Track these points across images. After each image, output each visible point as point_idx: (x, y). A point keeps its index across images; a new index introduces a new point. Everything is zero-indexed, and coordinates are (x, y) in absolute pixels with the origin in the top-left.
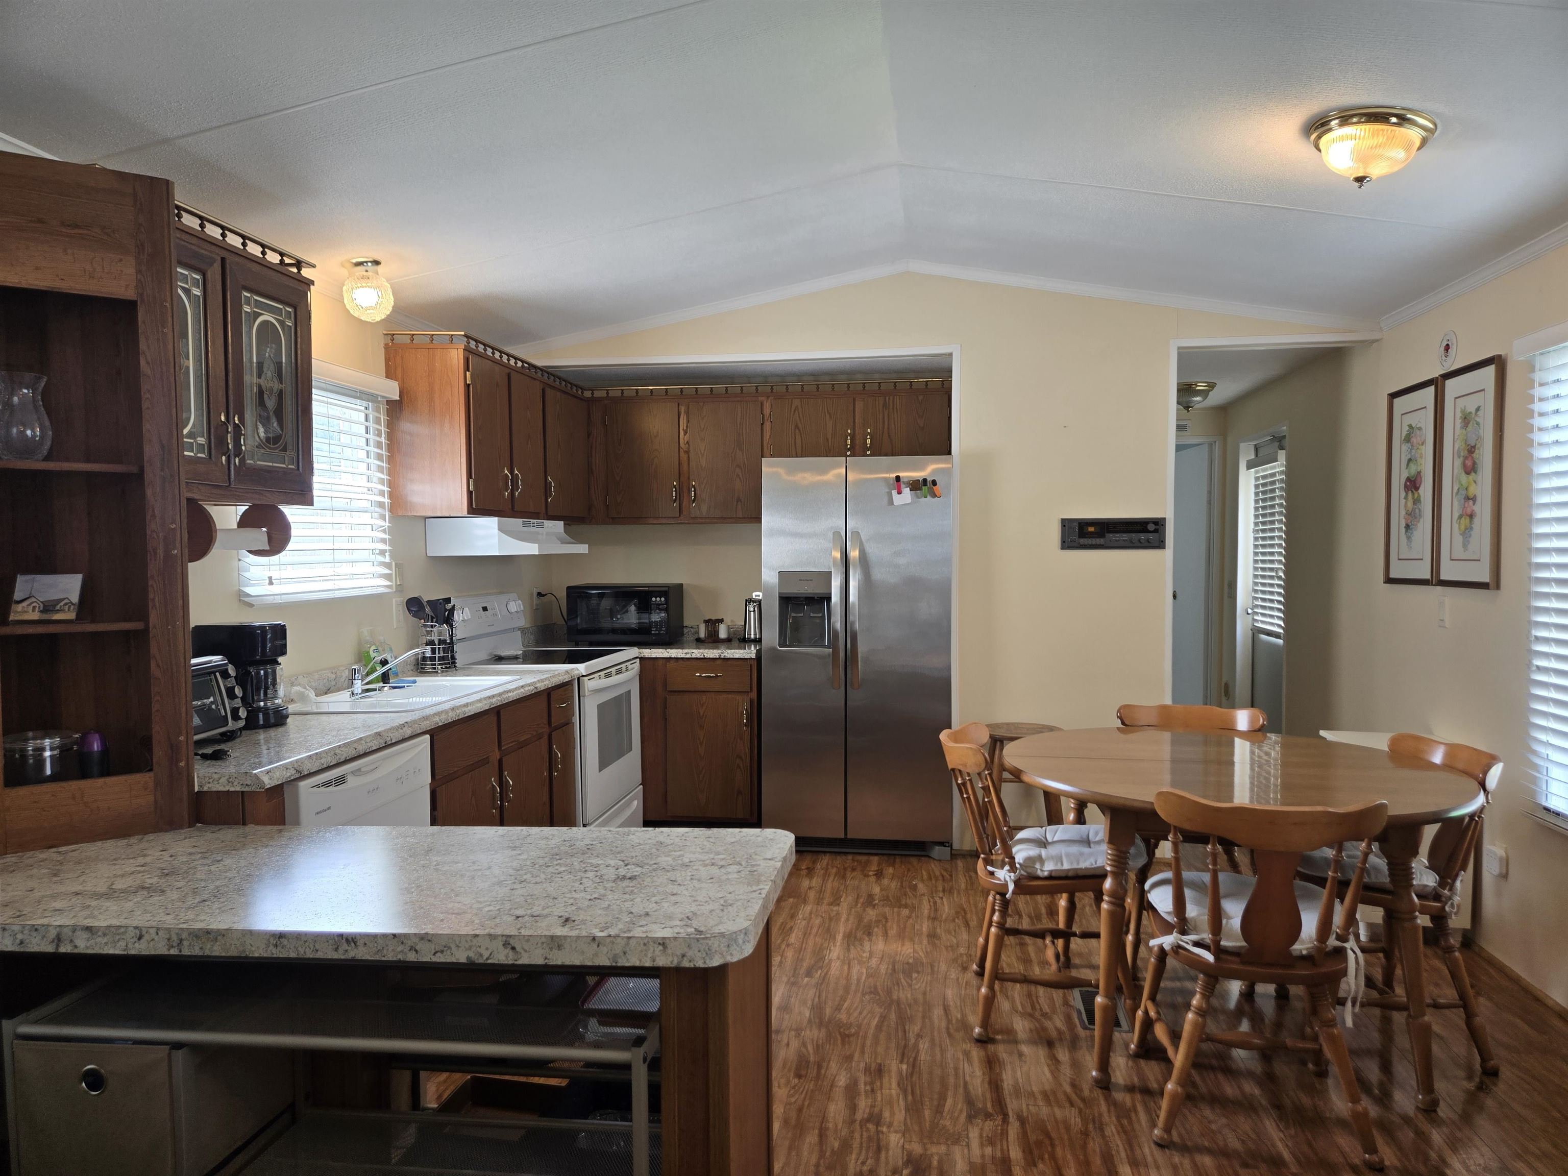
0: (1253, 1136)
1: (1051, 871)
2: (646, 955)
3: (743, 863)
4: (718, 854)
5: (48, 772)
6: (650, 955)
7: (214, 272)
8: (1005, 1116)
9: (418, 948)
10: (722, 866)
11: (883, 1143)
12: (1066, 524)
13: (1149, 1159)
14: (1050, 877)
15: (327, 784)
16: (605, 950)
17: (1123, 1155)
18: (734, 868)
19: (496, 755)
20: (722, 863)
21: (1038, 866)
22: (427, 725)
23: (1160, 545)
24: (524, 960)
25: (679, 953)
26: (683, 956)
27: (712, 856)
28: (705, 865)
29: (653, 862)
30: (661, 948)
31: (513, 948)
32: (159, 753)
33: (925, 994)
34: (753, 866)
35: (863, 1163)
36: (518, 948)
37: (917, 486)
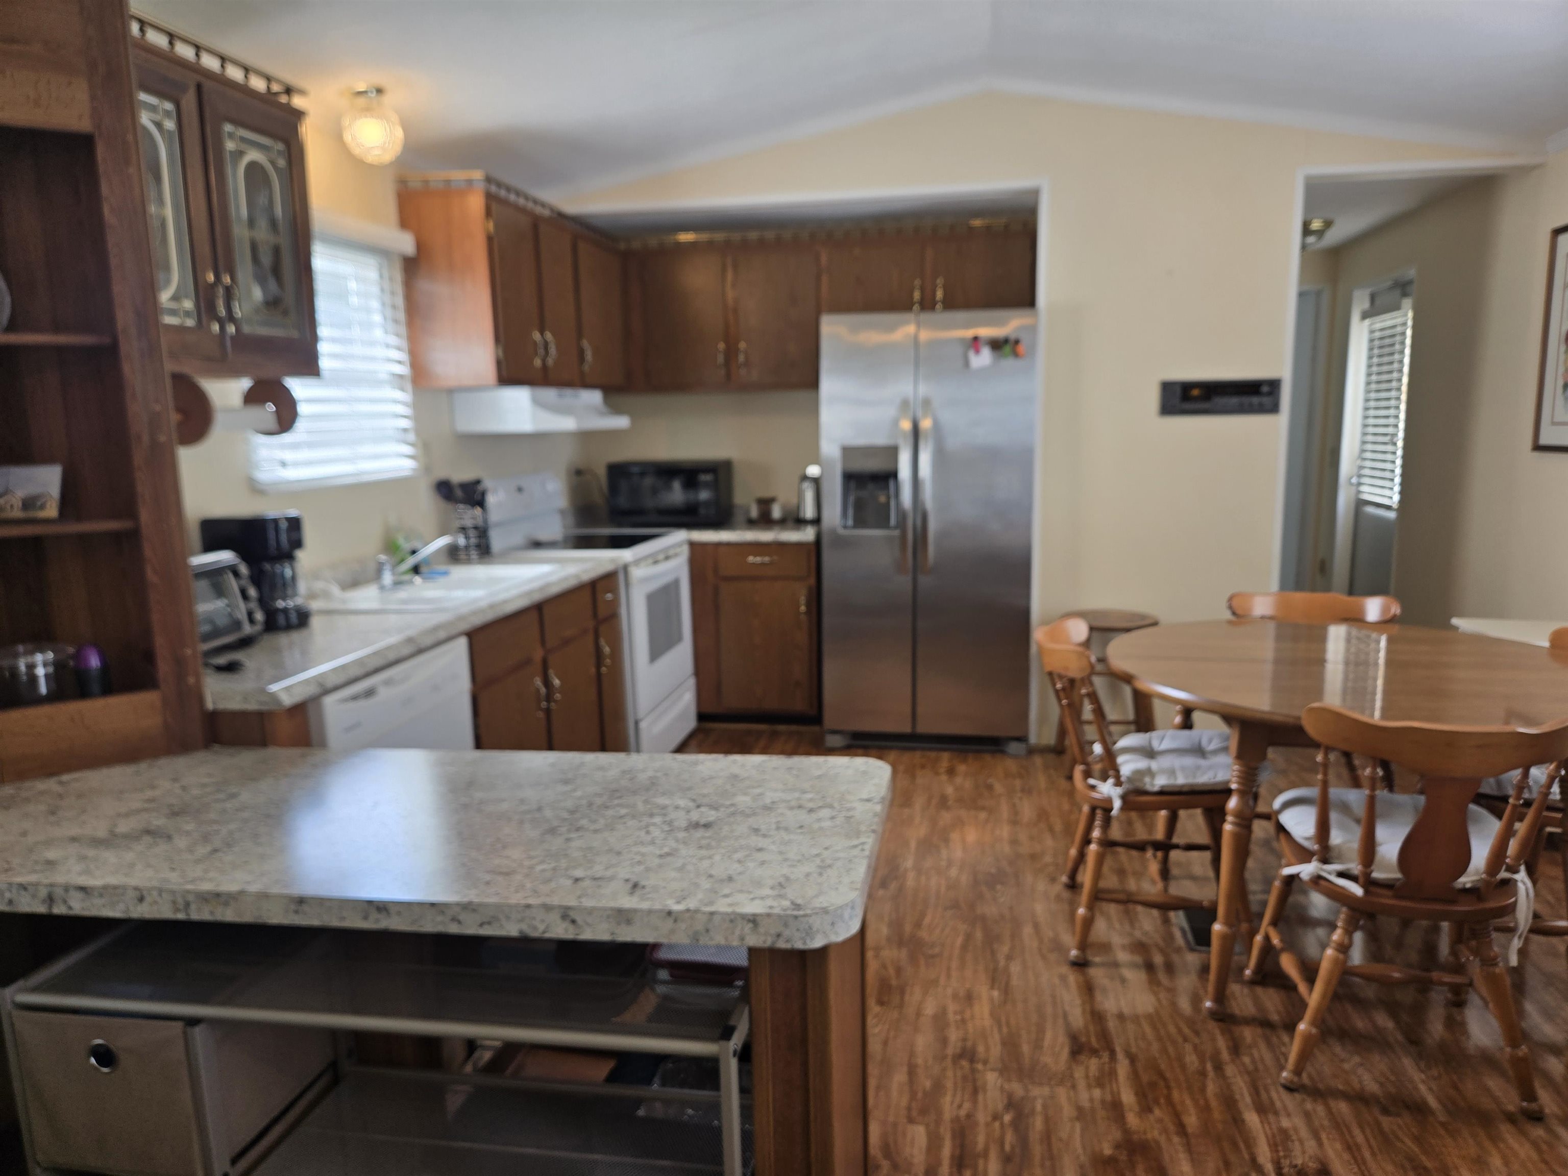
0: (1393, 1078)
1: (1163, 787)
2: (733, 933)
3: (836, 805)
4: (804, 792)
5: (43, 689)
6: (737, 932)
7: (189, 100)
8: (1113, 1053)
9: (461, 918)
10: (811, 811)
11: (979, 1083)
12: (1167, 387)
13: (1278, 1104)
14: (1162, 792)
15: (355, 698)
16: (683, 926)
17: (1248, 1099)
18: (825, 813)
19: (538, 654)
20: (811, 805)
21: (1147, 780)
22: (465, 626)
23: (1274, 408)
24: (587, 935)
25: (773, 931)
26: (779, 935)
27: (797, 795)
28: (791, 808)
29: (728, 803)
30: (751, 925)
31: (573, 922)
32: (164, 667)
33: (1011, 908)
34: (849, 810)
35: (960, 1106)
36: (579, 919)
37: (997, 345)
